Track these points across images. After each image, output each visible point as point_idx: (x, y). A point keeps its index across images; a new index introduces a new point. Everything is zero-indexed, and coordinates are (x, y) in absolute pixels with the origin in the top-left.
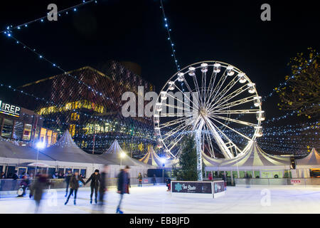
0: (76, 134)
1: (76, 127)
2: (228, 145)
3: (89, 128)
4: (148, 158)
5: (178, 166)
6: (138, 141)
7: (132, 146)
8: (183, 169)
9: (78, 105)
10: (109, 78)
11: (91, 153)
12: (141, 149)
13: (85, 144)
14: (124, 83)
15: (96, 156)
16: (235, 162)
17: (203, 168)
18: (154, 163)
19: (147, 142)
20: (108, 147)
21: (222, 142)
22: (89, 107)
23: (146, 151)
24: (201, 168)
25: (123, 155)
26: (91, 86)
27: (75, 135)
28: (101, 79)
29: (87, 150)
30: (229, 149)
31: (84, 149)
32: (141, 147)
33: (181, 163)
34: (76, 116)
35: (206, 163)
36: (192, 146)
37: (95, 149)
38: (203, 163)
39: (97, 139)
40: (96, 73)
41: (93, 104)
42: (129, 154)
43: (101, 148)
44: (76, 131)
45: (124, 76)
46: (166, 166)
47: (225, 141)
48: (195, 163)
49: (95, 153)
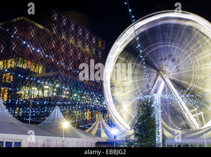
0: (8, 99)
1: (9, 91)
2: (193, 113)
3: (24, 92)
4: (96, 128)
5: (133, 138)
6: (85, 107)
7: (77, 113)
8: (139, 141)
9: (11, 63)
10: (49, 31)
11: (27, 122)
12: (88, 117)
13: (19, 111)
14: (67, 37)
15: (33, 126)
16: (203, 134)
17: (163, 141)
18: (104, 135)
19: (95, 109)
20: (48, 115)
21: (187, 109)
22: (25, 67)
23: (93, 120)
24: (161, 141)
25: (66, 124)
26: (27, 41)
27: (8, 101)
28: (39, 32)
29: (22, 119)
30: (195, 117)
31: (19, 118)
32: (87, 115)
33: (136, 135)
34: (9, 77)
35: (167, 134)
36: (149, 114)
37: (32, 117)
38: (163, 135)
39: (34, 105)
40: (33, 25)
41: (29, 63)
42: (73, 124)
43: (40, 117)
44: (8, 96)
45: (66, 28)
46: (118, 139)
47: (190, 108)
48: (153, 134)
49: (32, 123)
